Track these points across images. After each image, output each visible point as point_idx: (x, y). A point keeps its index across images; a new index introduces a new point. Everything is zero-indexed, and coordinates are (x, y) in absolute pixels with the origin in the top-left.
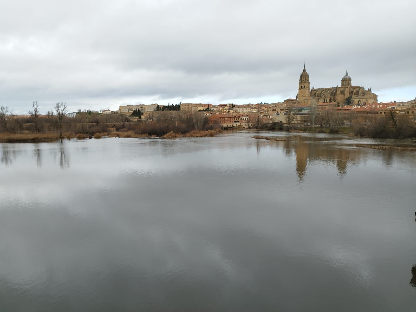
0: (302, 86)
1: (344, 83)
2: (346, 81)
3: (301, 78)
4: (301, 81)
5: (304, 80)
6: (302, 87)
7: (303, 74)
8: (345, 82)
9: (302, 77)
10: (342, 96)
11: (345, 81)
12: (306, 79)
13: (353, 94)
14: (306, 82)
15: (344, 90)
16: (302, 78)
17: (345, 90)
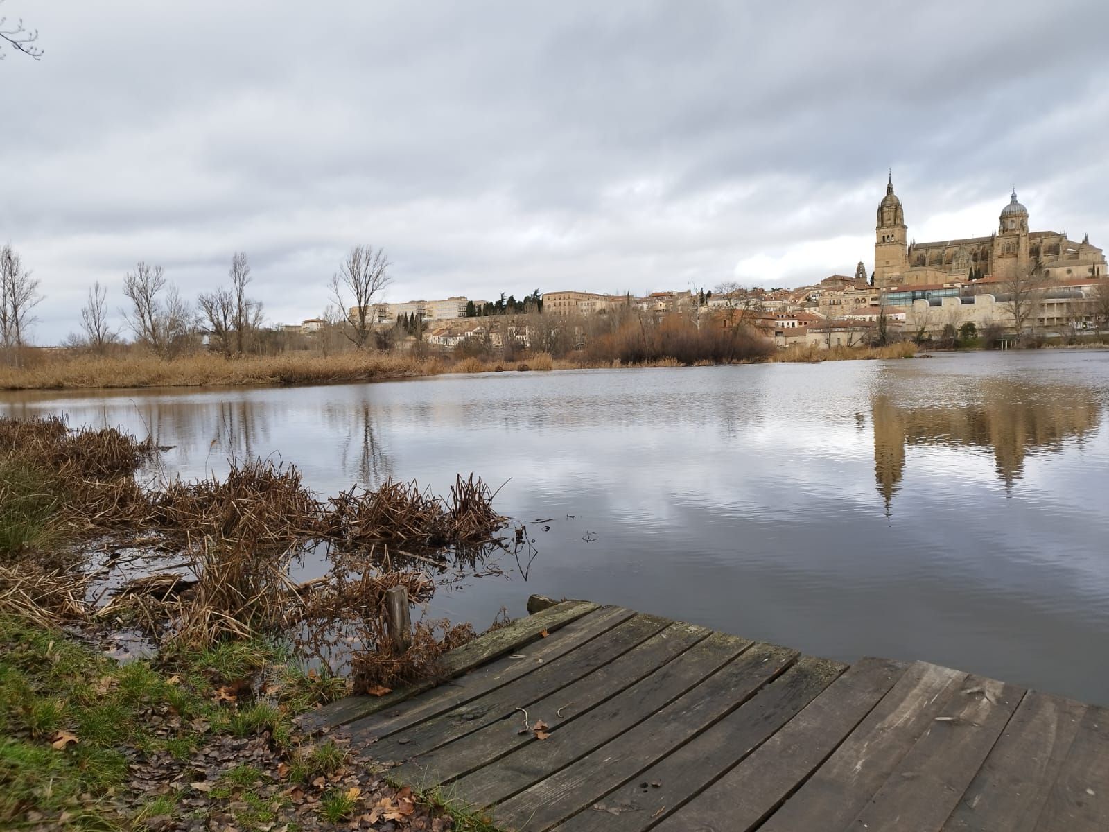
0: (884, 237)
1: (1009, 223)
2: (1014, 219)
3: (882, 214)
4: (882, 222)
5: (889, 220)
6: (886, 238)
7: (888, 203)
8: (1013, 221)
9: (886, 210)
10: (1008, 260)
11: (1010, 219)
12: (895, 216)
13: (1042, 254)
14: (895, 225)
15: (1015, 243)
16: (885, 214)
17: (1018, 243)
